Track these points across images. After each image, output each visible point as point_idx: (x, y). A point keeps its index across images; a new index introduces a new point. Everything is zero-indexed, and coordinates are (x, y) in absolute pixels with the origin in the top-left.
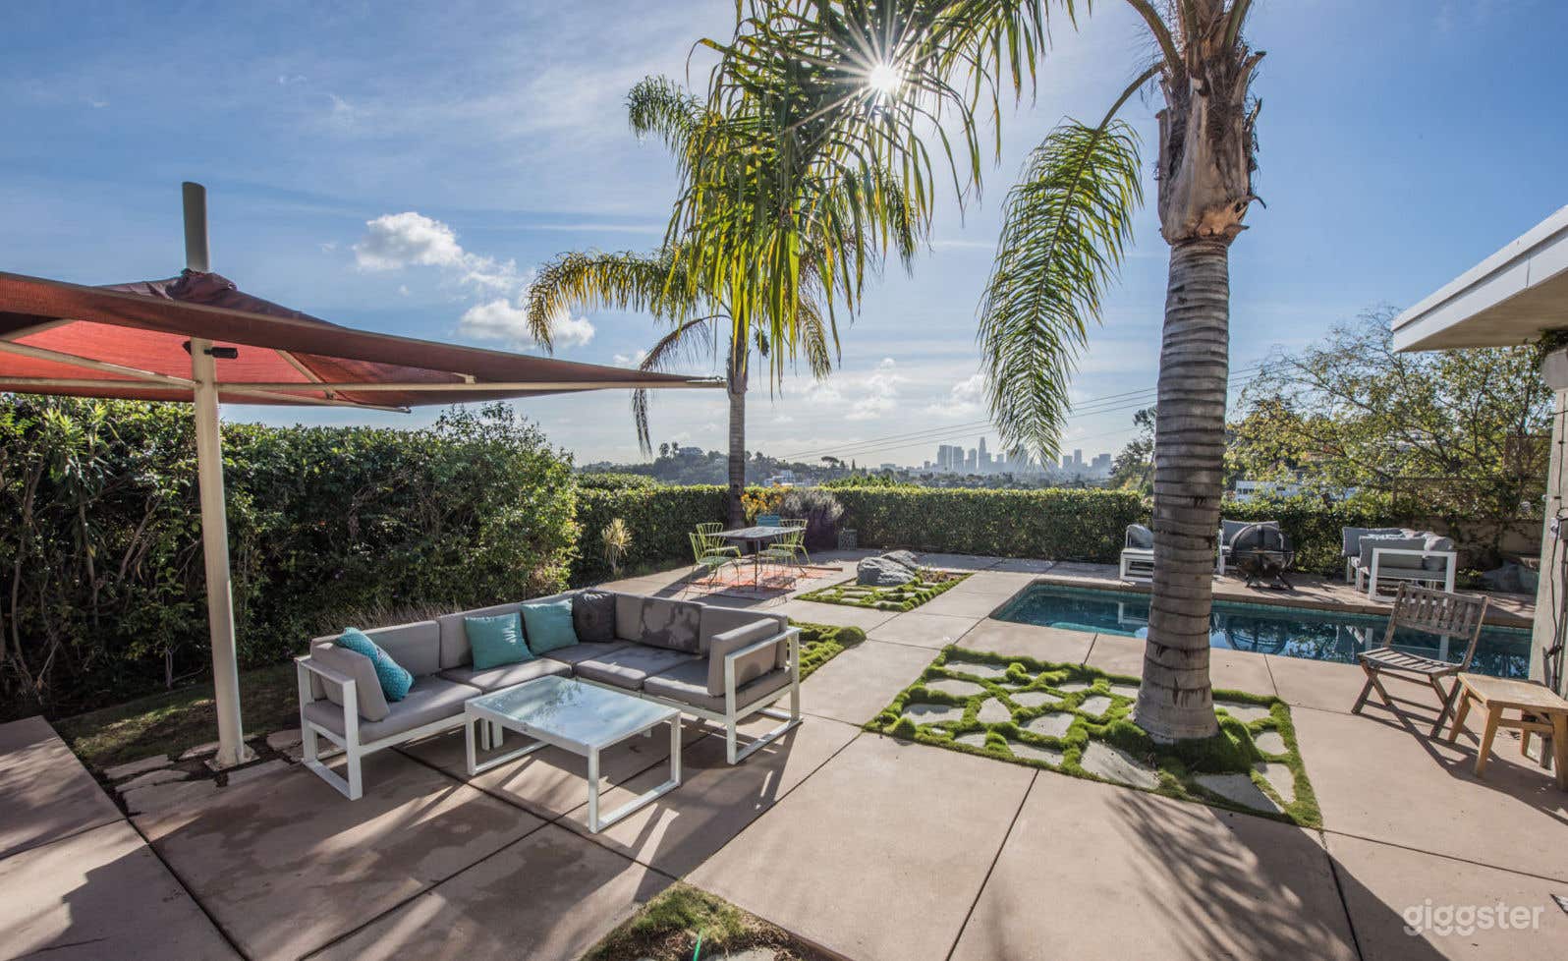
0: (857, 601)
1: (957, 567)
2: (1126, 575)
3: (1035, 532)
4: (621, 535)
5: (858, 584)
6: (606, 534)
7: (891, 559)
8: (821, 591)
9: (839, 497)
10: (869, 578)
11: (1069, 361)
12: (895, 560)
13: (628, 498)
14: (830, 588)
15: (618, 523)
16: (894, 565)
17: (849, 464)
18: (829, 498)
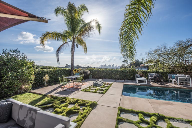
0: (94, 91)
1: (110, 82)
2: (138, 82)
3: (120, 75)
4: (47, 78)
5: (93, 86)
6: (44, 78)
7: (99, 81)
8: (86, 88)
9: (89, 70)
10: (95, 85)
11: (135, 43)
12: (100, 81)
13: (51, 71)
14: (88, 87)
15: (47, 75)
16: (99, 82)
17: (90, 67)
18: (88, 70)
